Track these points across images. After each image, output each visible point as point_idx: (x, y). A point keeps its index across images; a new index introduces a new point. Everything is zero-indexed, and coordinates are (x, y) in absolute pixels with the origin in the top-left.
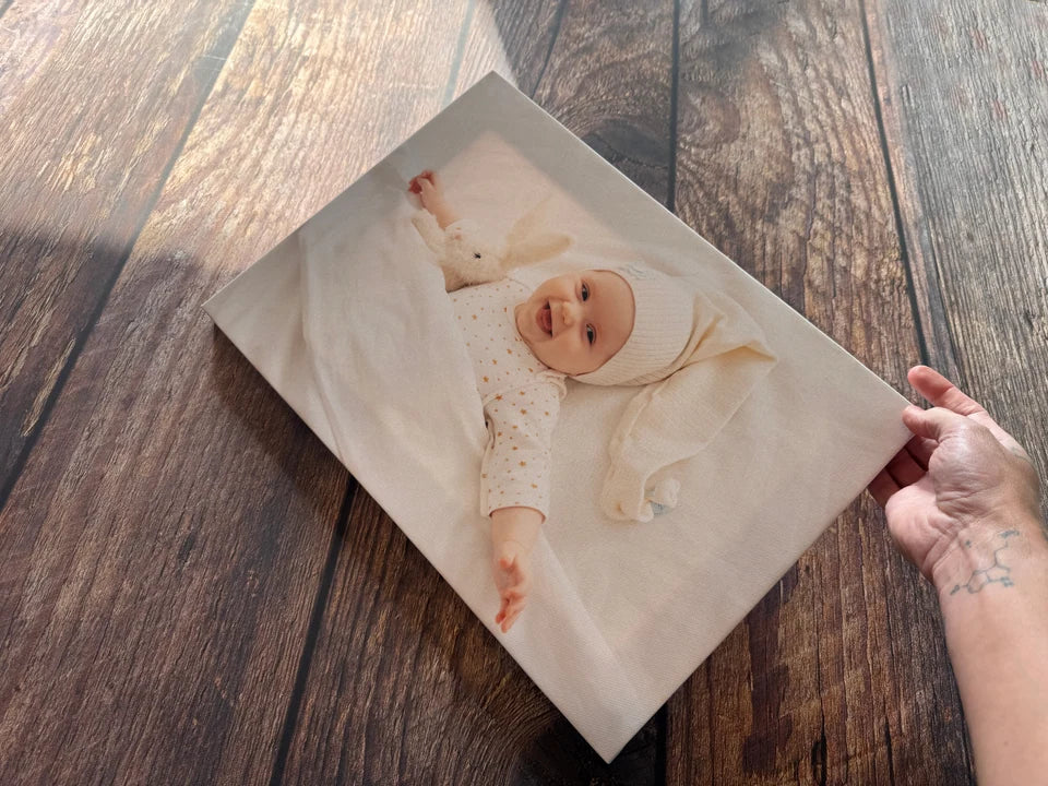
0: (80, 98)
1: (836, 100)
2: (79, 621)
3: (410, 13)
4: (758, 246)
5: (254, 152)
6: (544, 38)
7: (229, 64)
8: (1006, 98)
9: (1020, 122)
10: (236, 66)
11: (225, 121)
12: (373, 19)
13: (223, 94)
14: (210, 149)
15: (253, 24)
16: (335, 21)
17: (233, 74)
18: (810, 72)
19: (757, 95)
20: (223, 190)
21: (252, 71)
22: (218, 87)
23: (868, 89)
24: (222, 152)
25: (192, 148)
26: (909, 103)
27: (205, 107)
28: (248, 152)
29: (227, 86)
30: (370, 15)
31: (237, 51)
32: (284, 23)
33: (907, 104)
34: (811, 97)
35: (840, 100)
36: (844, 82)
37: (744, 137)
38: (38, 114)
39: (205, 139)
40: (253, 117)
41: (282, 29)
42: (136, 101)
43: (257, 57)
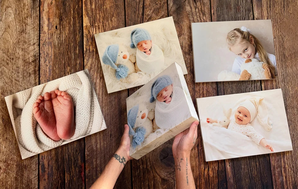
0: (63, 60)
1: (202, 17)
2: (101, 148)
3: (113, 18)
4: (187, 61)
5: (96, 63)
6: (141, 18)
7: (85, 43)
8: (240, 4)
9: (243, 11)
10: (86, 43)
11: (89, 58)
12: (107, 22)
13: (86, 51)
14: (89, 65)
15: (85, 31)
16: (100, 25)
17: (86, 45)
18: (197, 10)
19: (186, 21)
20: (94, 74)
21: (89, 44)
22: (85, 50)
23: (209, 12)
24: (91, 65)
25: (86, 65)
26: (218, 12)
27: (85, 55)
28: (95, 64)
29: (86, 49)
30: (106, 21)
31: (85, 39)
32: (91, 29)
33: (218, 13)
34: (197, 17)
35: (203, 17)
36: (204, 11)
37: (183, 34)
38: (57, 65)
39: (87, 63)
40: (94, 55)
41: (91, 30)
42: (72, 57)
43: (89, 40)
